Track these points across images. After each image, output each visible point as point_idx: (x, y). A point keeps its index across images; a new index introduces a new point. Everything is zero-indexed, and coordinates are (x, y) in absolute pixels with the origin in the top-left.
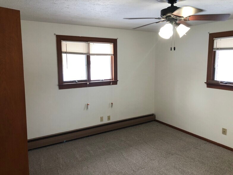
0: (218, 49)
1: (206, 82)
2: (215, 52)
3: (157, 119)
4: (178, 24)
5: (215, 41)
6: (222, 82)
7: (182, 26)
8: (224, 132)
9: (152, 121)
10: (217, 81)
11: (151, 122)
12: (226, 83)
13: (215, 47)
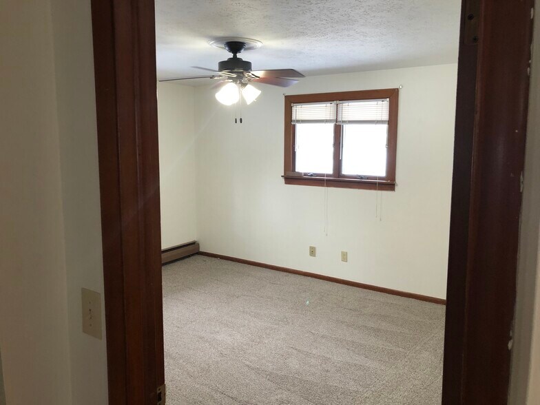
0: (298, 121)
1: (283, 175)
2: (294, 126)
3: (202, 250)
4: (244, 85)
5: (294, 109)
6: (305, 174)
7: (249, 87)
8: (313, 252)
9: (193, 255)
10: (298, 173)
11: (192, 257)
12: (312, 175)
13: (294, 118)
